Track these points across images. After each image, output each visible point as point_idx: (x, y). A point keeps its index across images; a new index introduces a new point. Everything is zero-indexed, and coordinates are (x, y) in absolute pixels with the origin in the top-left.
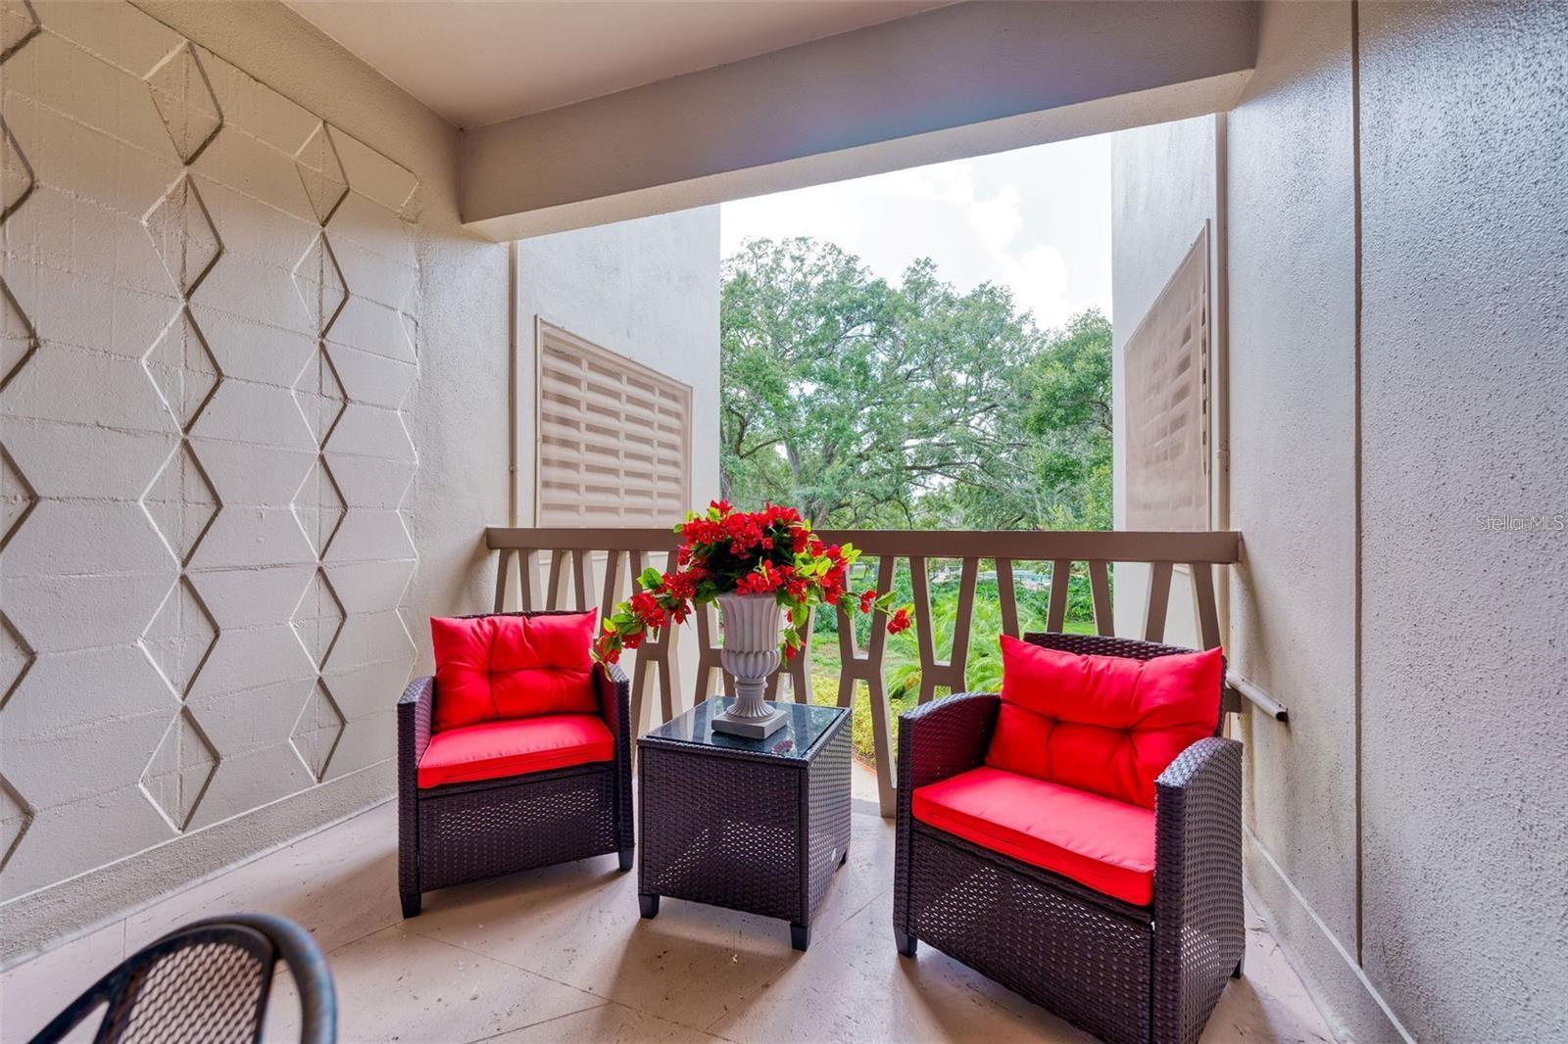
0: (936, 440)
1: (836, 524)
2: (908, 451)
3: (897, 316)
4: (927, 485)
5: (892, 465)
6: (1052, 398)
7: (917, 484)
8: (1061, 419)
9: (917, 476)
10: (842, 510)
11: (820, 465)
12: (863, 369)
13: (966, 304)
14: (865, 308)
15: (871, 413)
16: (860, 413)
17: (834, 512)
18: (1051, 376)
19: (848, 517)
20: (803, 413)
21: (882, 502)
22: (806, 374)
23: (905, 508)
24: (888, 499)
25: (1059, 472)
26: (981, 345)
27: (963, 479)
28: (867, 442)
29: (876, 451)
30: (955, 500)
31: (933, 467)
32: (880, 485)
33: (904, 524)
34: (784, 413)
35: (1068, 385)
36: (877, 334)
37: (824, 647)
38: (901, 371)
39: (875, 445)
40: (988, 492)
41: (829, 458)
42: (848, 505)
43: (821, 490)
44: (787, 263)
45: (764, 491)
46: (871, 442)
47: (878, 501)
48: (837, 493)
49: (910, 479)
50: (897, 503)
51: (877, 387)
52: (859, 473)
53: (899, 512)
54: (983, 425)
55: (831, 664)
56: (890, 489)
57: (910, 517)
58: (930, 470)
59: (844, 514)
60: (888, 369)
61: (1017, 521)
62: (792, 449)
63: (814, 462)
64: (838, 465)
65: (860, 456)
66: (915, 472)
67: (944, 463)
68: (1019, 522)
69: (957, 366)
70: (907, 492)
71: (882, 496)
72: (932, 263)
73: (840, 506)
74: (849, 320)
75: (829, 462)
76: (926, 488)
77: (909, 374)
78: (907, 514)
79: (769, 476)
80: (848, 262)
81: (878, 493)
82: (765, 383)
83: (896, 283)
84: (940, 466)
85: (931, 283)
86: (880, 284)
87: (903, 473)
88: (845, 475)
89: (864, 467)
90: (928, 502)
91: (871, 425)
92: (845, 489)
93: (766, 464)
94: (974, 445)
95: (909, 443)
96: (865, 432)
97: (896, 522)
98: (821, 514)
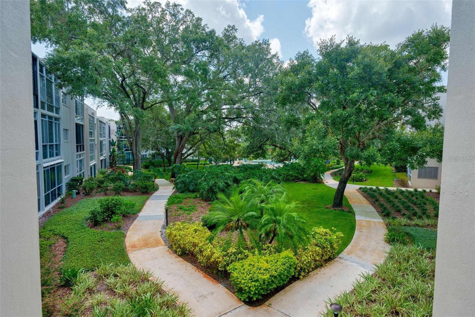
0: (235, 106)
1: (192, 141)
2: (223, 111)
3: (220, 48)
4: (231, 126)
5: (217, 116)
6: (290, 89)
7: (227, 125)
8: (293, 99)
9: (227, 122)
10: (195, 135)
11: (185, 115)
12: (205, 71)
13: (249, 48)
14: (206, 43)
15: (208, 93)
16: (203, 93)
17: (191, 136)
18: (289, 79)
19: (197, 138)
20: (175, 89)
21: (212, 133)
22: (177, 72)
23: (222, 134)
24: (215, 131)
25: (291, 123)
26: (257, 66)
27: (245, 124)
28: (206, 106)
29: (209, 109)
30: (242, 132)
31: (234, 118)
32: (212, 125)
33: (221, 141)
34: (166, 88)
35: (297, 83)
36: (211, 56)
37: (185, 200)
38: (221, 75)
39: (210, 107)
40: (255, 129)
41: (188, 111)
42: (197, 133)
43: (183, 127)
44: (168, 17)
45: (158, 126)
46: (208, 106)
47: (211, 132)
48: (191, 128)
49: (225, 123)
50: (218, 133)
51: (210, 81)
52: (202, 120)
53: (219, 137)
54: (254, 101)
55: (188, 210)
56: (216, 127)
57: (224, 139)
58: (233, 119)
59: (196, 137)
60: (216, 74)
61: (265, 141)
62: (171, 106)
63: (181, 113)
64: (193, 115)
65: (202, 111)
66: (226, 120)
67: (238, 117)
68: (267, 142)
69: (246, 74)
70: (223, 128)
71: (212, 130)
72: (235, 28)
73: (194, 134)
74: (198, 47)
75: (188, 114)
76: (231, 127)
77: (225, 77)
78: (223, 138)
79: (161, 119)
80: (197, 21)
81: (210, 128)
82: (155, 72)
83: (219, 33)
84: (237, 118)
85: (235, 37)
86: (213, 32)
87: (221, 120)
88: (195, 120)
89: (204, 117)
90: (231, 133)
91: (208, 99)
92: (195, 126)
93: (159, 114)
94: (251, 109)
95: (224, 107)
96: (205, 101)
97: (218, 141)
98: (185, 138)
